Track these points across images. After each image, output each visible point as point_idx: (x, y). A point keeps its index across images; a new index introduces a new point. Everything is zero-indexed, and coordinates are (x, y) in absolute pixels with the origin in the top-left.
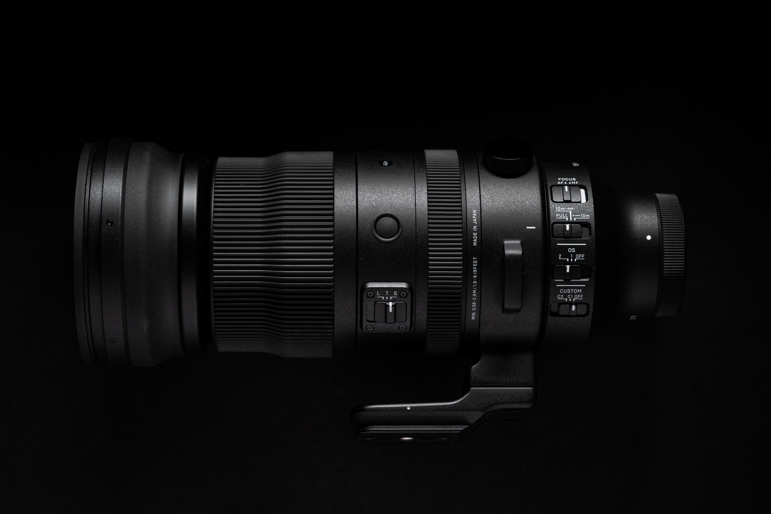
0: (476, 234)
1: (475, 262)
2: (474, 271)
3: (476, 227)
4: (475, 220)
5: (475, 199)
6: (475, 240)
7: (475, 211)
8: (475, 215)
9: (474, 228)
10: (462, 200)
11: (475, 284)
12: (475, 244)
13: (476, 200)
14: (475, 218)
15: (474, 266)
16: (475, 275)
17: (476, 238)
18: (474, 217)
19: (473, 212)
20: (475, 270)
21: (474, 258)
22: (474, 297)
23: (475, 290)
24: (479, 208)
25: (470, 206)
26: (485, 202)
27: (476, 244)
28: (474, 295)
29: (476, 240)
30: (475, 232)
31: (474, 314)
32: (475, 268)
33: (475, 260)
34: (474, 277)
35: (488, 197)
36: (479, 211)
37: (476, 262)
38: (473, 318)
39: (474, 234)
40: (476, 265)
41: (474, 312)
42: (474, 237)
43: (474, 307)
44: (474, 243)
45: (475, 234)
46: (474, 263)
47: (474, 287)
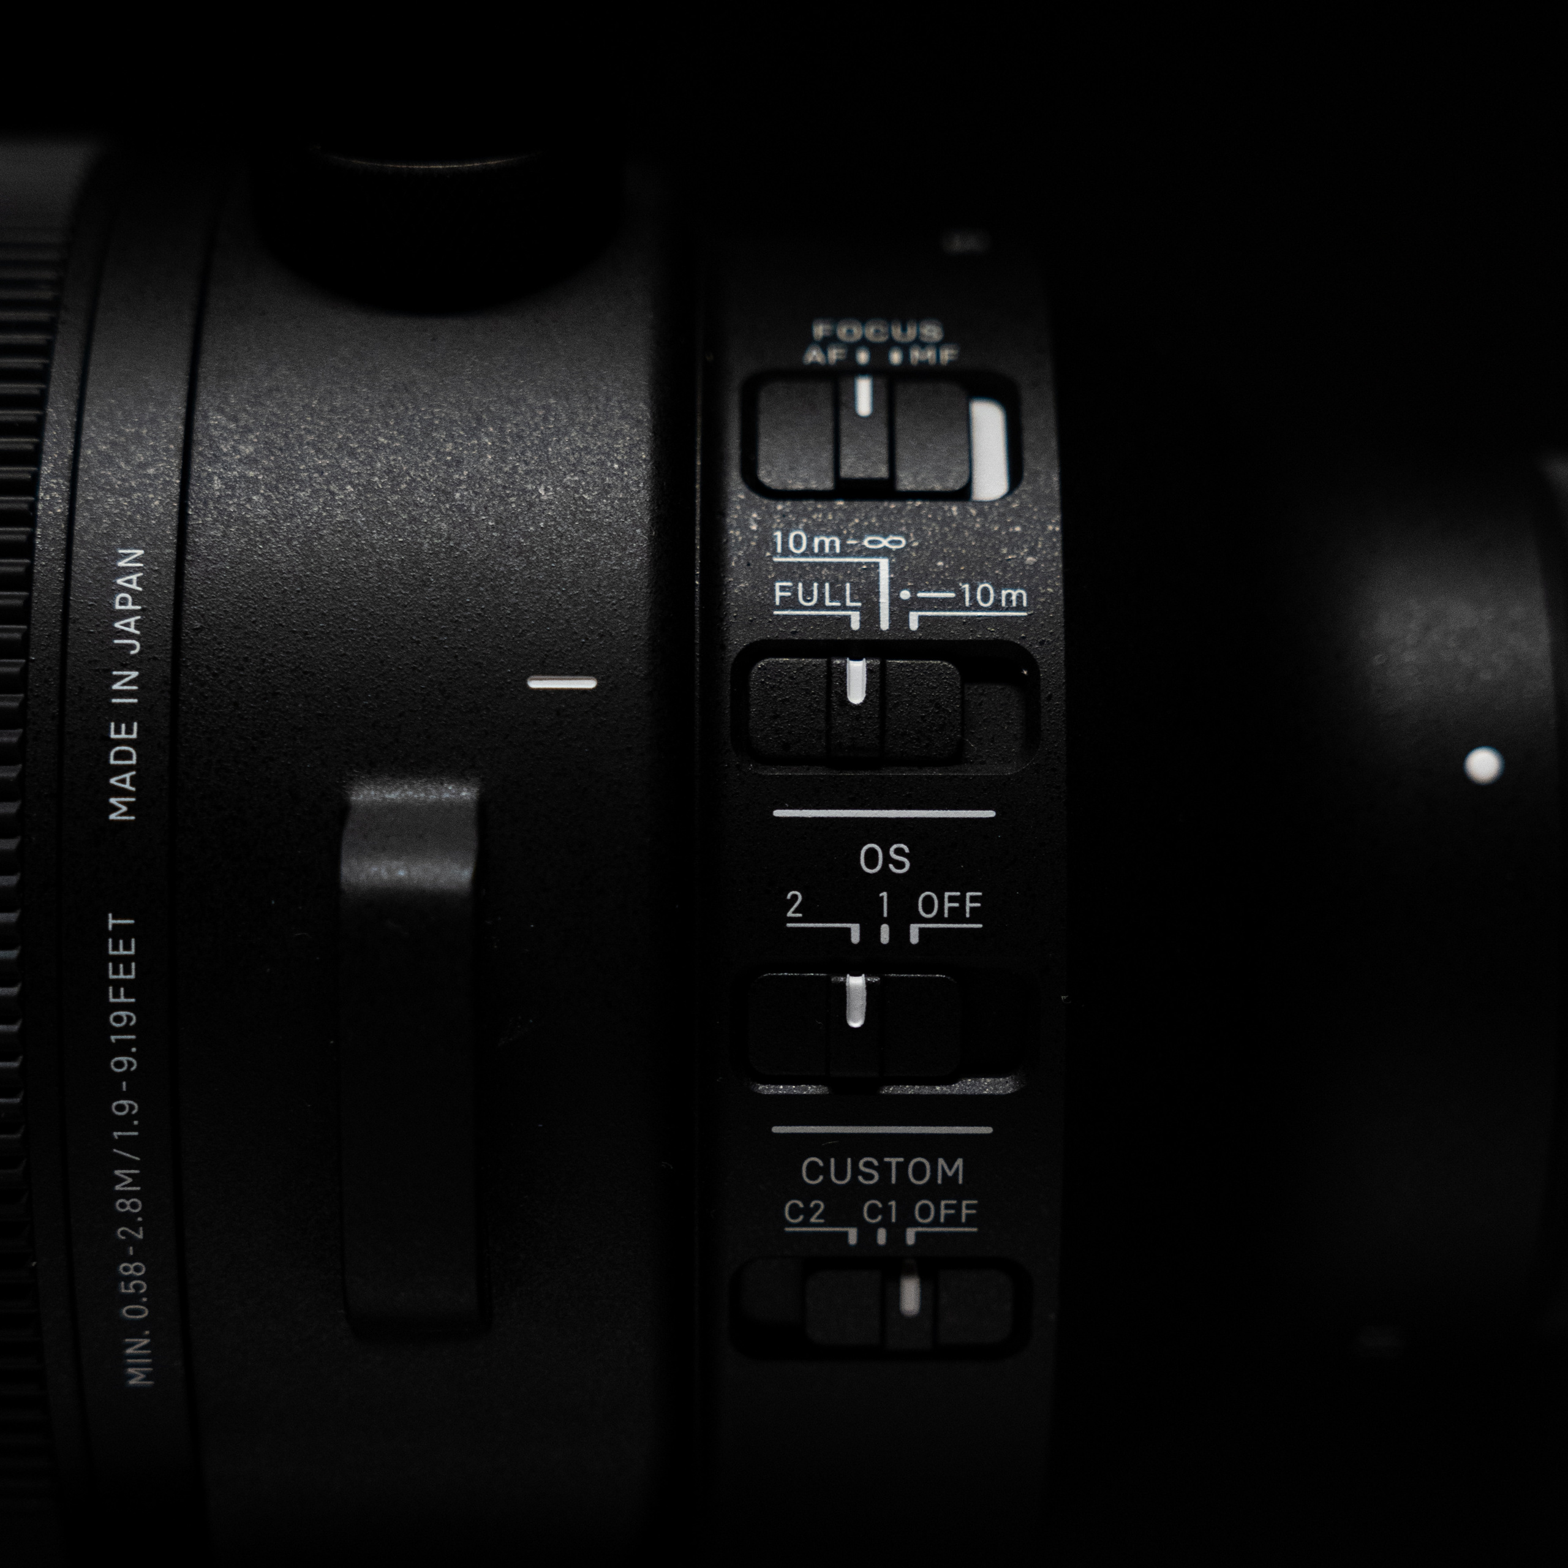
0: (129, 731)
1: (122, 952)
2: (118, 1019)
3: (134, 674)
4: (130, 625)
5: (144, 466)
6: (125, 781)
7: (131, 557)
8: (132, 582)
9: (117, 686)
10: (46, 470)
11: (125, 1123)
12: (119, 811)
13: (151, 471)
14: (130, 607)
15: (117, 984)
16: (123, 1048)
17: (134, 762)
18: (123, 602)
19: (122, 564)
20: (123, 1014)
21: (111, 922)
22: (128, 1220)
23: (126, 1164)
24: (170, 531)
25: (96, 520)
26: (217, 484)
27: (131, 809)
28: (125, 1206)
29: (128, 776)
30: (124, 715)
31: (137, 1346)
32: (122, 999)
33: (120, 932)
34: (119, 1064)
35: (248, 450)
36: (170, 552)
37: (127, 947)
38: (137, 1378)
39: (113, 736)
40: (127, 971)
41: (136, 1330)
42: (119, 755)
43: (135, 1299)
44: (113, 801)
45: (123, 736)
46: (117, 960)
47: (123, 1143)
